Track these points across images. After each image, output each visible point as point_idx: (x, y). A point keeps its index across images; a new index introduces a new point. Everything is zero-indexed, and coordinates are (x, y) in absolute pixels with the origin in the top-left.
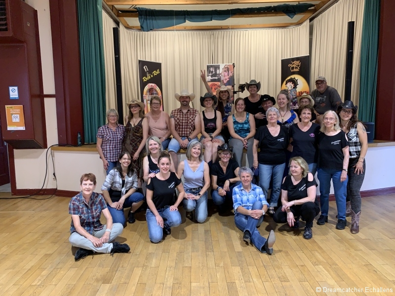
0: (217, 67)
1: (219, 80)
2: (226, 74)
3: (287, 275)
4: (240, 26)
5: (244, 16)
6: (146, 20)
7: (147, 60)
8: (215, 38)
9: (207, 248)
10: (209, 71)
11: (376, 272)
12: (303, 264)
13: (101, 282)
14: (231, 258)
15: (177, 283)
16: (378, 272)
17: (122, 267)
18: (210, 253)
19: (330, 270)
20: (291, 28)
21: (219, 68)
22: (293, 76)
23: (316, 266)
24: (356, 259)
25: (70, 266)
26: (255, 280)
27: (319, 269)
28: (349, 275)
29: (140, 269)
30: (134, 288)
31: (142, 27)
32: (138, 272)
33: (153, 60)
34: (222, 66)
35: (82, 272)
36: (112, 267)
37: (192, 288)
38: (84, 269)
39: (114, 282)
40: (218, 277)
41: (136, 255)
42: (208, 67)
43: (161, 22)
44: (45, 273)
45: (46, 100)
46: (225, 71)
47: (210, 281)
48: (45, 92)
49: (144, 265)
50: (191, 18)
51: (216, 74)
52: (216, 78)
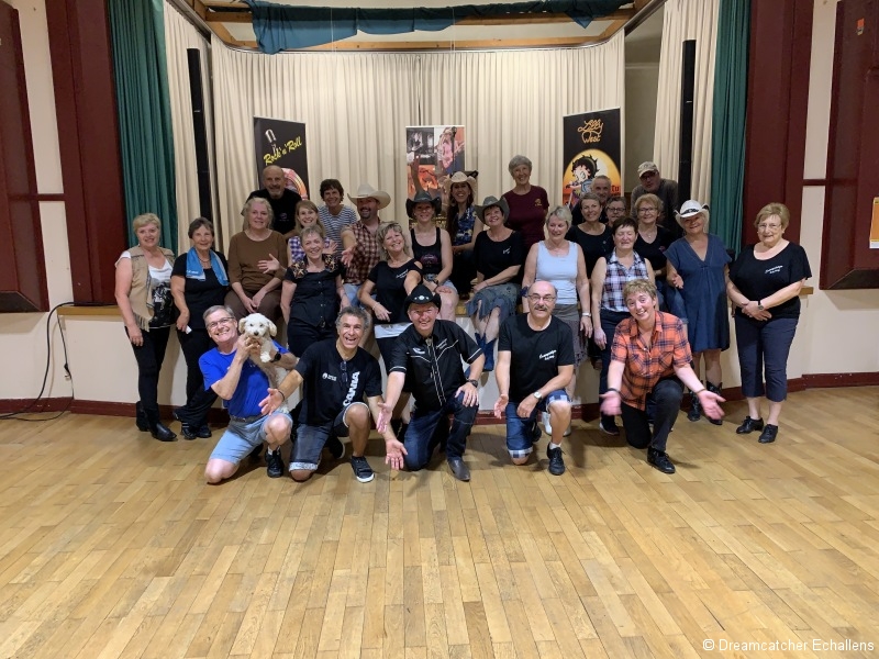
0: (428, 133)
1: (433, 161)
2: (449, 147)
3: (525, 549)
4: (476, 42)
5: (484, 21)
6: (270, 28)
7: (275, 118)
8: (424, 69)
9: (377, 507)
10: (411, 142)
11: (695, 539)
12: (559, 530)
13: (151, 575)
14: (421, 523)
15: (307, 571)
16: (699, 540)
17: (200, 545)
18: (380, 515)
19: (609, 538)
20: (588, 49)
21: (432, 135)
22: (587, 153)
23: (585, 534)
24: (664, 518)
25: (92, 547)
26: (460, 561)
27: (588, 538)
28: (642, 547)
29: (236, 548)
30: (218, 583)
31: (260, 43)
32: (231, 553)
33: (289, 118)
34: (439, 131)
35: (116, 557)
36: (180, 545)
37: (334, 579)
38: (121, 552)
39: (180, 573)
40: (389, 557)
41: (231, 523)
42: (410, 133)
43: (303, 33)
44: (37, 561)
45: (43, 205)
46: (446, 141)
47: (371, 565)
48: (41, 190)
49: (244, 541)
50: (368, 25)
51: (425, 147)
52: (427, 156)
